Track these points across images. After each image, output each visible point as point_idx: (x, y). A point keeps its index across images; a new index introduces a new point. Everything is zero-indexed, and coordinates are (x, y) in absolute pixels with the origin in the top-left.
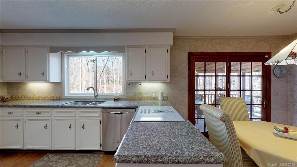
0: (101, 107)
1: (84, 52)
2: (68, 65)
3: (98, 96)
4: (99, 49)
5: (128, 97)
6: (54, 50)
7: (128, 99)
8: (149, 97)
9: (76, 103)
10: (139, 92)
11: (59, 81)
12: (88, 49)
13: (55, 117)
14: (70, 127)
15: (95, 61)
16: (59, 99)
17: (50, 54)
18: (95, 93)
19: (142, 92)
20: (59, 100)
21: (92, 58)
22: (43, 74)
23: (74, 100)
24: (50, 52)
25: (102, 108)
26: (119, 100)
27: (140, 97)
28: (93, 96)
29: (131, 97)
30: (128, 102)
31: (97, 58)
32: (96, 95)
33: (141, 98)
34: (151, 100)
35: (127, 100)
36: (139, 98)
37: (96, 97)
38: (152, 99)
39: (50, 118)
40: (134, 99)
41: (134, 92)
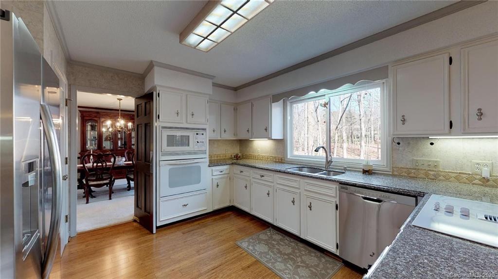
0: (338, 182)
1: (312, 93)
2: (291, 115)
3: (332, 162)
4: (333, 84)
5: (395, 169)
6: (276, 98)
7: (396, 173)
8: (465, 176)
9: (301, 169)
10: (429, 161)
11: (281, 138)
12: (317, 88)
13: (278, 184)
14: (293, 202)
15: (327, 104)
16: (282, 161)
18: (327, 157)
19: (436, 162)
20: (282, 163)
21: (323, 101)
22: (266, 129)
23: (298, 164)
24: (273, 102)
25: (340, 183)
26: (374, 173)
27: (432, 173)
28: (325, 161)
29: (405, 170)
30: (396, 179)
31: (331, 98)
32: (329, 160)
33: (434, 175)
34: (473, 184)
35: (393, 176)
36: (427, 175)
37: (329, 162)
38: (478, 181)
39: (272, 184)
40: (412, 175)
41: (413, 160)
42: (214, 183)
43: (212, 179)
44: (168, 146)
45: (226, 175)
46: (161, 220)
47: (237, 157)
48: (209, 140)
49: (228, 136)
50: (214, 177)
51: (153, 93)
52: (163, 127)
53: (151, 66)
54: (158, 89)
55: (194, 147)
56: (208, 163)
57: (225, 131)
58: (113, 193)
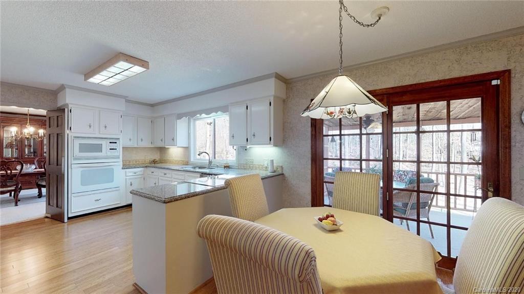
0: (200, 173)
1: (204, 115)
2: (194, 129)
3: (212, 162)
5: (239, 164)
6: (180, 116)
7: (239, 167)
8: (261, 166)
9: (195, 168)
10: (250, 159)
11: (187, 146)
12: (201, 112)
16: (187, 163)
17: (178, 121)
18: (209, 159)
20: (187, 165)
22: (173, 139)
24: (178, 119)
26: (231, 168)
28: (208, 162)
29: (243, 165)
33: (252, 167)
35: (238, 169)
36: (250, 167)
37: (210, 162)
38: (264, 169)
40: (245, 167)
41: (245, 159)
42: (127, 183)
43: (126, 179)
44: (80, 152)
45: (140, 176)
46: (72, 212)
47: (154, 162)
48: (123, 148)
49: (146, 144)
50: (127, 177)
51: (64, 109)
52: (75, 137)
53: (62, 88)
54: (70, 106)
55: (106, 153)
56: (122, 166)
57: (142, 140)
58: (19, 201)
